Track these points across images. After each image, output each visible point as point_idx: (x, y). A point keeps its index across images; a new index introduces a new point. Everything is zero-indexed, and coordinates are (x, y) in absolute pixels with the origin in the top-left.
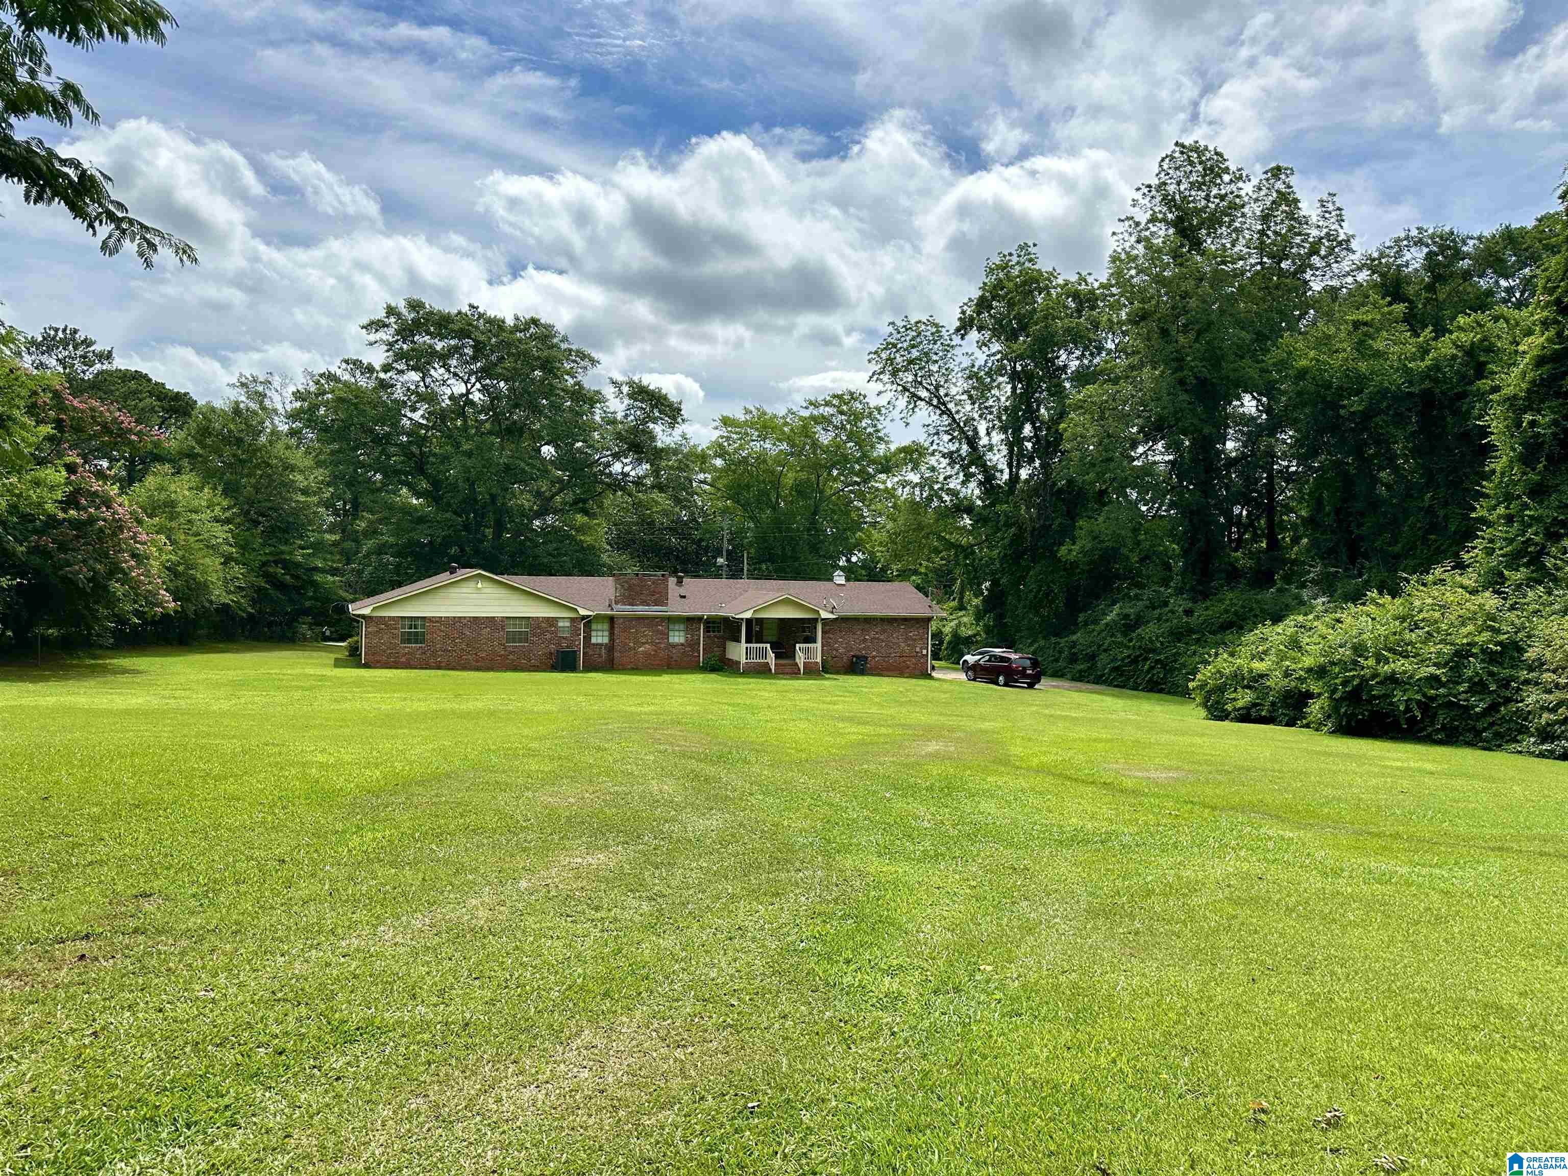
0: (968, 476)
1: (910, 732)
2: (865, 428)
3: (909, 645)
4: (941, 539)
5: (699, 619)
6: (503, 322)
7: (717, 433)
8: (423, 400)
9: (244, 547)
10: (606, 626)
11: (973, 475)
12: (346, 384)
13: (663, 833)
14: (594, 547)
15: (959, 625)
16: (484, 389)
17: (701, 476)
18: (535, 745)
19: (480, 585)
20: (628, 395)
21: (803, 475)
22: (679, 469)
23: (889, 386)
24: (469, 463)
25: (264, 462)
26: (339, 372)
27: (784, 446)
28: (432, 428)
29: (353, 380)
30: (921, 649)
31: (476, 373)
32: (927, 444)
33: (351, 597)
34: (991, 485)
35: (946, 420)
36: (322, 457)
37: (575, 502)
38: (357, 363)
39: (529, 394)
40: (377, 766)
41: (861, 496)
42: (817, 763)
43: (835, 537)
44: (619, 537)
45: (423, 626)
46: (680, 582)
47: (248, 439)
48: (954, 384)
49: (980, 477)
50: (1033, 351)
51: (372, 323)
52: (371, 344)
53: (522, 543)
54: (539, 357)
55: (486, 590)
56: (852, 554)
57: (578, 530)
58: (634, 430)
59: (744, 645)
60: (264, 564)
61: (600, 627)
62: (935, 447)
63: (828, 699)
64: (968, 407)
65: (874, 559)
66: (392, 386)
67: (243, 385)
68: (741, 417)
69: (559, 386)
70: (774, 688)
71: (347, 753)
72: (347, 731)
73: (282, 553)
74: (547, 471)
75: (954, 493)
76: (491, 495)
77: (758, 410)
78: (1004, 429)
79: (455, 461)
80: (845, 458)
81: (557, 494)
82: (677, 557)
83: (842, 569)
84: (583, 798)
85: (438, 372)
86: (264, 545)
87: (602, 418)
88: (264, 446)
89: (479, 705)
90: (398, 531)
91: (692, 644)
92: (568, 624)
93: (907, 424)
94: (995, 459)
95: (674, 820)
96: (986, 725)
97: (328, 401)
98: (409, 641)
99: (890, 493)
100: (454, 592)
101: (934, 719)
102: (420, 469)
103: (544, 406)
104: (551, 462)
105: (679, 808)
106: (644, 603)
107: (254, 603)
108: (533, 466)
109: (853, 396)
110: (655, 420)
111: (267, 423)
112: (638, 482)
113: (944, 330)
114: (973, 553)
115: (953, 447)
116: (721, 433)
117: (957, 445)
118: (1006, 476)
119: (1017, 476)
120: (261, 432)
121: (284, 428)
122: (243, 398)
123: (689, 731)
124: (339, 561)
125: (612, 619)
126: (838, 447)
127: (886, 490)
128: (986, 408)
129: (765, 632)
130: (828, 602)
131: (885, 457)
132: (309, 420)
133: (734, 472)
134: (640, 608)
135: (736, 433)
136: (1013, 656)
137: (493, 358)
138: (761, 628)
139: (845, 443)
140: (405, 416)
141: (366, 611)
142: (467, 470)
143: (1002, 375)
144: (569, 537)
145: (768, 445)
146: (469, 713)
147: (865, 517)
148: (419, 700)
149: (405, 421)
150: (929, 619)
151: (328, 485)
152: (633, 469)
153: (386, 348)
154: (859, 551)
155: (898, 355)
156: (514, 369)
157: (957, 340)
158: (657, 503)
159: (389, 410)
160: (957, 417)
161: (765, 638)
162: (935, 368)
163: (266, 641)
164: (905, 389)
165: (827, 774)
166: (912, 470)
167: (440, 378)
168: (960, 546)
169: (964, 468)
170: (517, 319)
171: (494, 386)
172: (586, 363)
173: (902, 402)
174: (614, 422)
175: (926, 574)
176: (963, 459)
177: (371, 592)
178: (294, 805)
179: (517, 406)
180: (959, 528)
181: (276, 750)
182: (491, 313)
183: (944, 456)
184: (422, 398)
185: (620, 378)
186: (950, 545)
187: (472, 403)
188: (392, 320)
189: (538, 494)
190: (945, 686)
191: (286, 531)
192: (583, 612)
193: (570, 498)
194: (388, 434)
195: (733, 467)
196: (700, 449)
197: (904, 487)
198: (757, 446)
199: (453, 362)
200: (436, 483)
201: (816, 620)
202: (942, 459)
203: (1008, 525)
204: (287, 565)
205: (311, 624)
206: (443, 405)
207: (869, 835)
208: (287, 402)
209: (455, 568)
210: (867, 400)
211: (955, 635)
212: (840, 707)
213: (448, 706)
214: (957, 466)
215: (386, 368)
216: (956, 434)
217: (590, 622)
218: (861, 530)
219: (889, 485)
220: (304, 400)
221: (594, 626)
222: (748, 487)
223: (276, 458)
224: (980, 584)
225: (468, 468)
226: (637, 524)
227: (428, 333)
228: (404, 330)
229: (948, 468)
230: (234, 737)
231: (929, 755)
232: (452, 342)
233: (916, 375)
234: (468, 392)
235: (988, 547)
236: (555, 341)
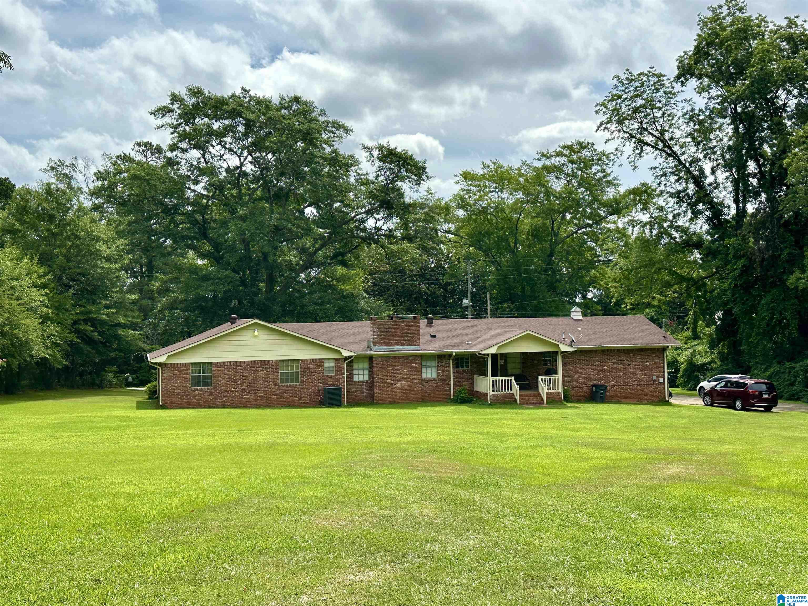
0: (696, 214)
1: (652, 456)
2: (595, 174)
3: (645, 374)
4: (672, 273)
5: (449, 356)
6: (270, 102)
7: (459, 187)
8: (205, 174)
9: (58, 308)
10: (366, 365)
11: (700, 212)
12: (139, 164)
13: (425, 552)
14: (353, 295)
15: (694, 353)
16: (255, 161)
17: (446, 227)
18: (308, 474)
19: (256, 333)
20: (378, 158)
21: (538, 221)
22: (425, 220)
23: (616, 134)
24: (244, 226)
25: (73, 234)
26: (133, 154)
27: (520, 195)
28: (213, 197)
29: (145, 160)
30: (658, 377)
31: (247, 148)
32: (654, 186)
33: (149, 347)
34: (719, 220)
35: (672, 162)
36: (121, 228)
37: (335, 256)
38: (148, 145)
39: (293, 162)
40: (175, 495)
41: (594, 237)
42: (564, 486)
43: (570, 276)
44: (375, 285)
45: (210, 371)
46: (430, 323)
47: (58, 216)
48: (678, 128)
49: (708, 213)
50: (753, 93)
51: (159, 109)
52: (159, 128)
53: (291, 294)
54: (300, 131)
55: (261, 337)
56: (587, 291)
57: (338, 280)
58: (385, 190)
59: (490, 378)
60: (75, 323)
61: (361, 366)
62: (662, 187)
63: (572, 426)
64: (693, 149)
65: (607, 294)
66: (178, 163)
67: (52, 169)
68: (480, 171)
69: (319, 154)
70: (519, 417)
71: (150, 484)
72: (149, 465)
73: (90, 312)
74: (310, 230)
75: (684, 230)
76: (263, 253)
77: (495, 164)
78: (728, 166)
79: (232, 225)
80: (578, 203)
81: (319, 249)
82: (427, 301)
83: (578, 305)
84: (353, 521)
85: (216, 149)
86: (74, 306)
87: (357, 180)
88: (72, 220)
89: (260, 438)
90: (187, 289)
91: (444, 380)
92: (332, 364)
93: (636, 167)
94: (721, 195)
95: (434, 540)
96: (724, 448)
97: (124, 179)
98: (199, 384)
99: (622, 233)
100: (235, 340)
101: (674, 444)
102: (204, 234)
103: (306, 172)
104: (314, 221)
105: (439, 530)
106: (399, 343)
107: (67, 355)
108: (299, 226)
109: (582, 146)
110: (403, 179)
111: (75, 201)
112: (390, 235)
113: (665, 78)
114: (704, 284)
115: (680, 187)
116: (462, 187)
117: (684, 185)
118: (733, 211)
119: (744, 211)
120: (69, 209)
121: (88, 204)
122: (53, 180)
123: (443, 459)
124: (138, 317)
125: (371, 359)
126: (570, 193)
127: (618, 230)
128: (710, 148)
129: (509, 366)
130: (567, 336)
131: (615, 200)
132: (109, 197)
133: (475, 221)
134: (396, 348)
135: (476, 186)
136: (749, 382)
137: (262, 133)
138: (506, 363)
139: (576, 189)
140: (189, 188)
141: (162, 359)
142: (242, 233)
143: (725, 117)
144: (330, 286)
145: (505, 196)
146: (251, 446)
147: (598, 256)
148: (209, 436)
149: (189, 193)
150: (664, 349)
151: (128, 252)
152: (385, 223)
153: (171, 130)
154: (595, 287)
155: (623, 105)
156: (279, 141)
157: (678, 87)
158: (407, 253)
159: (176, 183)
160: (682, 158)
161: (510, 371)
162: (658, 114)
163: (78, 388)
164: (632, 136)
165: (574, 496)
166: (642, 210)
167: (217, 154)
168: (692, 279)
169: (692, 205)
170: (282, 98)
171: (263, 158)
172: (341, 132)
173: (629, 148)
174: (366, 183)
175: (659, 307)
176: (690, 198)
177: (165, 344)
178: (106, 531)
179: (282, 174)
180: (689, 262)
181: (90, 483)
182: (260, 94)
183: (671, 195)
184: (203, 172)
185: (371, 144)
186: (681, 279)
187: (245, 174)
188: (176, 105)
189: (303, 250)
190: (684, 412)
191: (93, 292)
192: (345, 353)
193: (330, 251)
194: (175, 207)
195: (474, 217)
196: (444, 202)
197: (634, 226)
198: (494, 196)
199: (228, 139)
200: (217, 246)
201: (556, 353)
202: (670, 199)
203: (737, 257)
204: (94, 322)
205: (116, 372)
206: (221, 177)
207: (616, 555)
208: (90, 181)
209: (235, 319)
210: (595, 147)
211: (691, 363)
212: (582, 433)
213: (232, 440)
214: (685, 205)
215: (173, 148)
216: (682, 174)
217: (352, 361)
218: (595, 268)
219: (620, 225)
220: (104, 179)
221: (355, 366)
222: (488, 234)
223: (82, 230)
224: (712, 315)
225: (243, 231)
226: (390, 272)
227: (207, 116)
228: (186, 114)
229: (676, 207)
230: (53, 473)
231: (671, 478)
232: (227, 122)
233: (641, 123)
234: (242, 164)
235: (719, 280)
236: (314, 115)
